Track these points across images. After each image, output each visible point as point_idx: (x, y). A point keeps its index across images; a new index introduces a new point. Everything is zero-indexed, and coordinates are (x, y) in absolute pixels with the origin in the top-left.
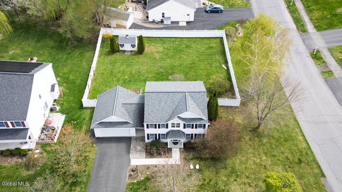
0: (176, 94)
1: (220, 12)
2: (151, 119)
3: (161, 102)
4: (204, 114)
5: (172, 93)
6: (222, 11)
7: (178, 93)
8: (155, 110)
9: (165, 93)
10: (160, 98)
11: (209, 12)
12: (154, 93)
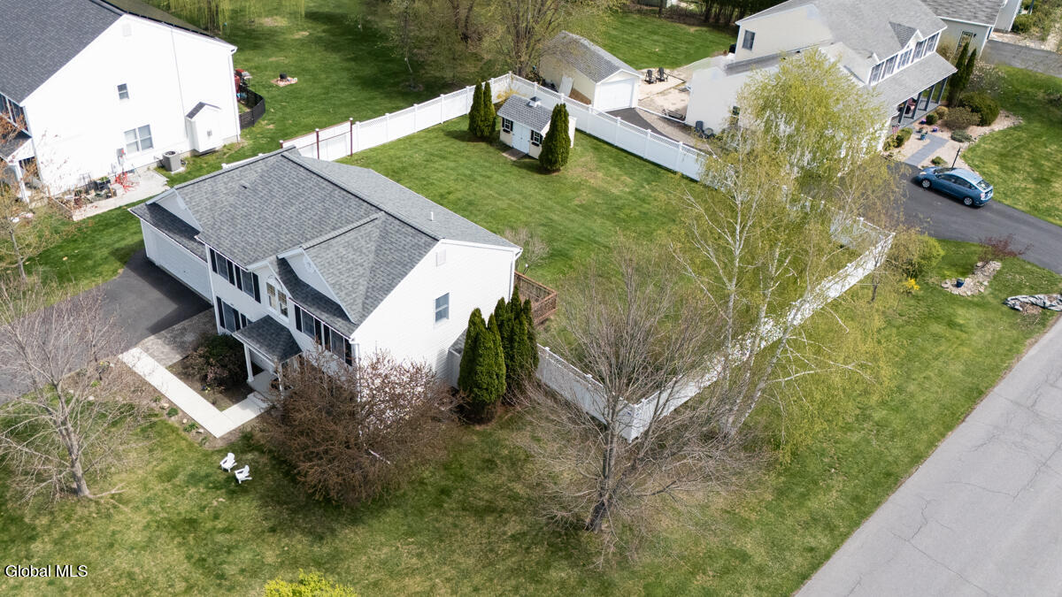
0: (354, 201)
1: (968, 202)
2: (223, 233)
3: (292, 204)
4: (364, 303)
5: (345, 193)
6: (976, 204)
7: (361, 201)
8: (256, 217)
9: (326, 183)
10: (300, 190)
11: (926, 184)
12: (302, 169)
